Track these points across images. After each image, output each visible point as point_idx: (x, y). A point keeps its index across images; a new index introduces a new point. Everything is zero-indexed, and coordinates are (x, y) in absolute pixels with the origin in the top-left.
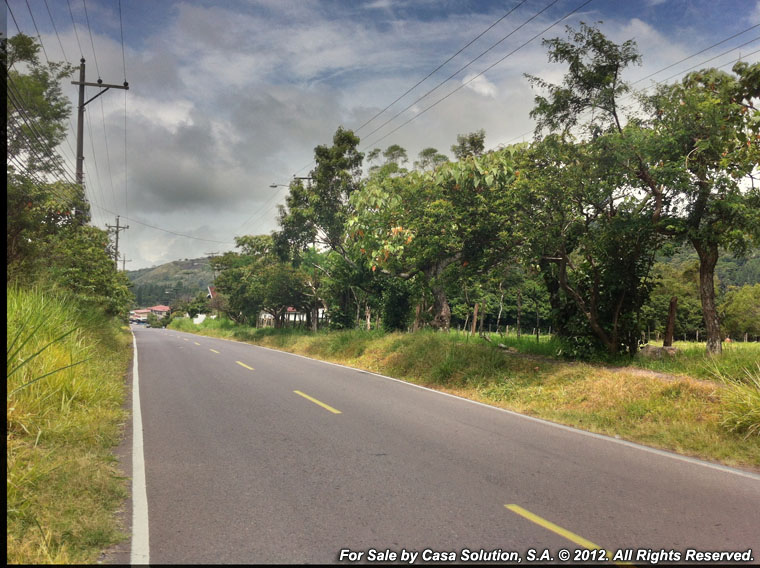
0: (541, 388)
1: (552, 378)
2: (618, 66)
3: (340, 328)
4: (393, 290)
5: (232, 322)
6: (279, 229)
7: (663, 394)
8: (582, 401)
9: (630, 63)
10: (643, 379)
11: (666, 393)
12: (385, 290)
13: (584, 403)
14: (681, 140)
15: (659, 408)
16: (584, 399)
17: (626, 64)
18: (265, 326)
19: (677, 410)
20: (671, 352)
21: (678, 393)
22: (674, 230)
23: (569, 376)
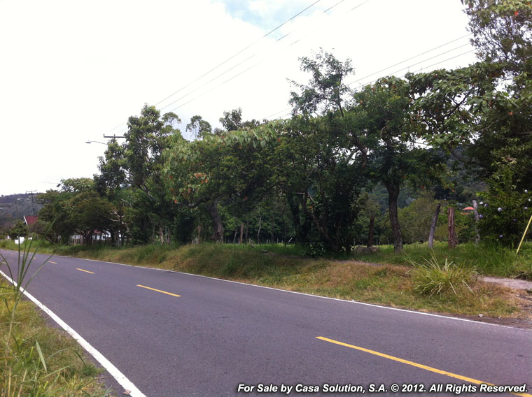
0: (298, 275)
1: (305, 268)
2: (342, 75)
3: (140, 243)
4: (183, 216)
5: (47, 242)
6: (100, 173)
7: (375, 274)
8: (326, 281)
9: (348, 73)
10: (362, 266)
11: (378, 274)
12: (176, 216)
13: (328, 283)
14: (377, 120)
15: (375, 283)
16: (328, 280)
17: (346, 74)
18: (75, 244)
19: (386, 283)
20: (373, 250)
21: (385, 273)
22: (374, 175)
23: (315, 267)
